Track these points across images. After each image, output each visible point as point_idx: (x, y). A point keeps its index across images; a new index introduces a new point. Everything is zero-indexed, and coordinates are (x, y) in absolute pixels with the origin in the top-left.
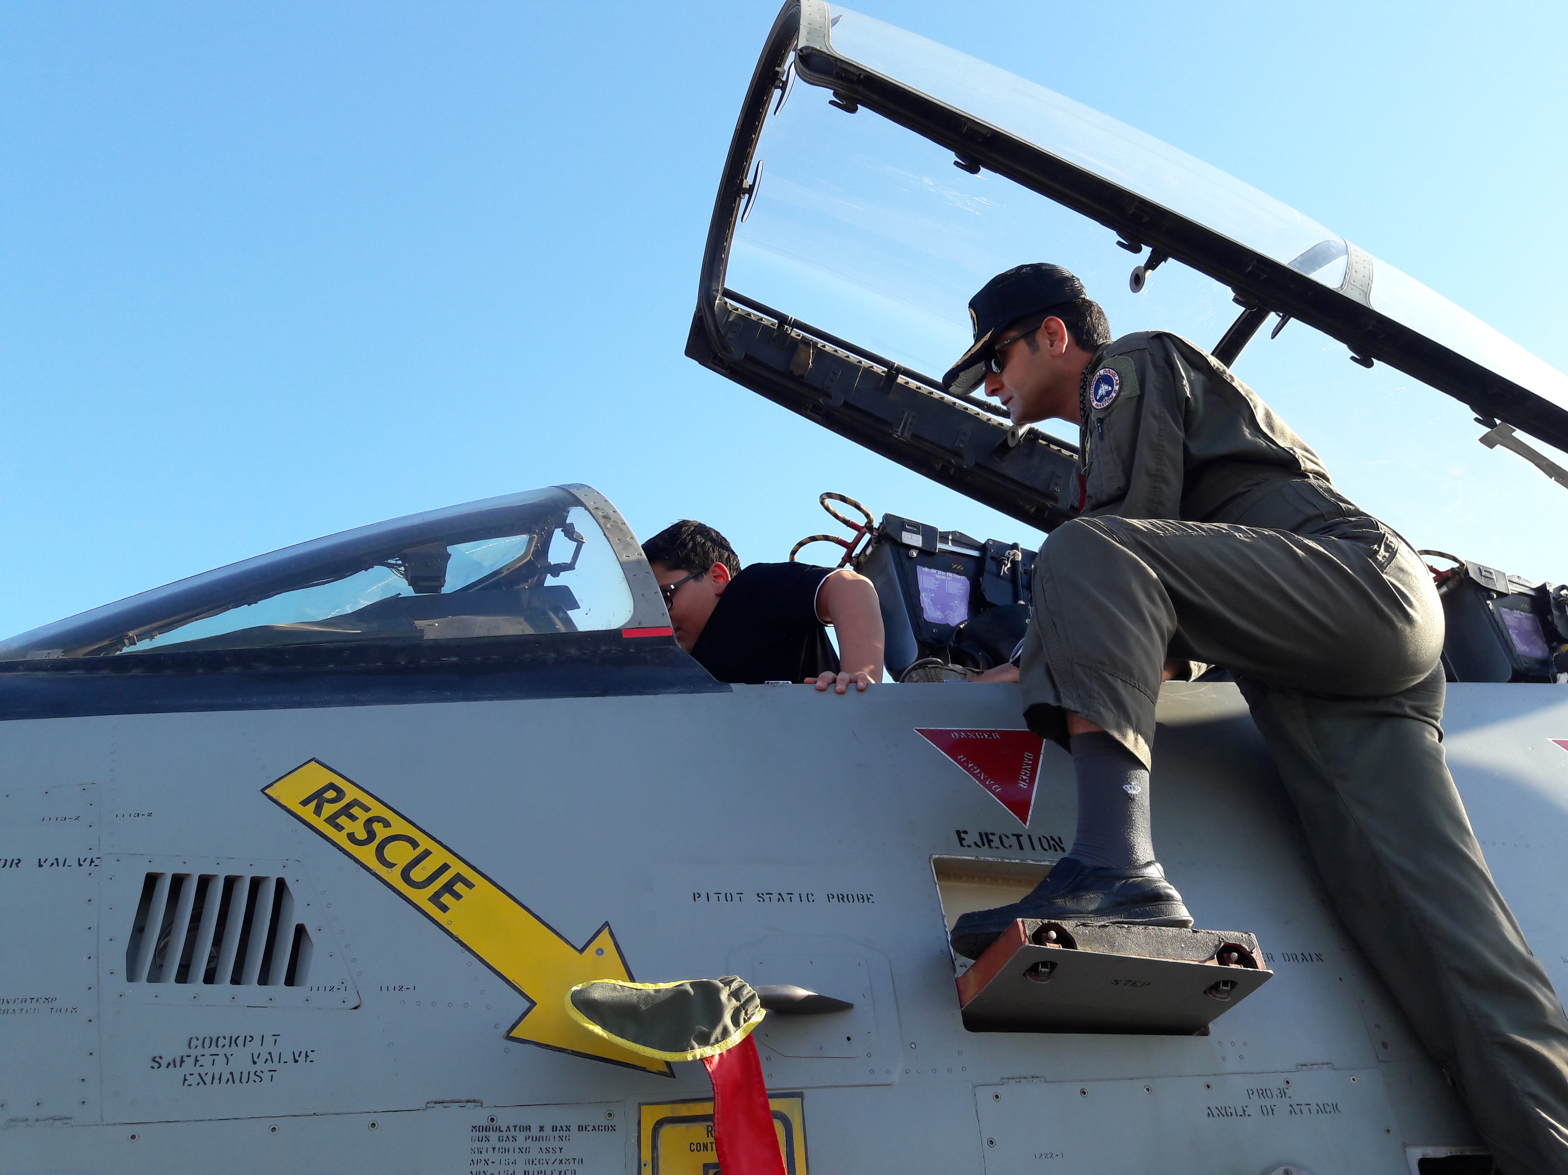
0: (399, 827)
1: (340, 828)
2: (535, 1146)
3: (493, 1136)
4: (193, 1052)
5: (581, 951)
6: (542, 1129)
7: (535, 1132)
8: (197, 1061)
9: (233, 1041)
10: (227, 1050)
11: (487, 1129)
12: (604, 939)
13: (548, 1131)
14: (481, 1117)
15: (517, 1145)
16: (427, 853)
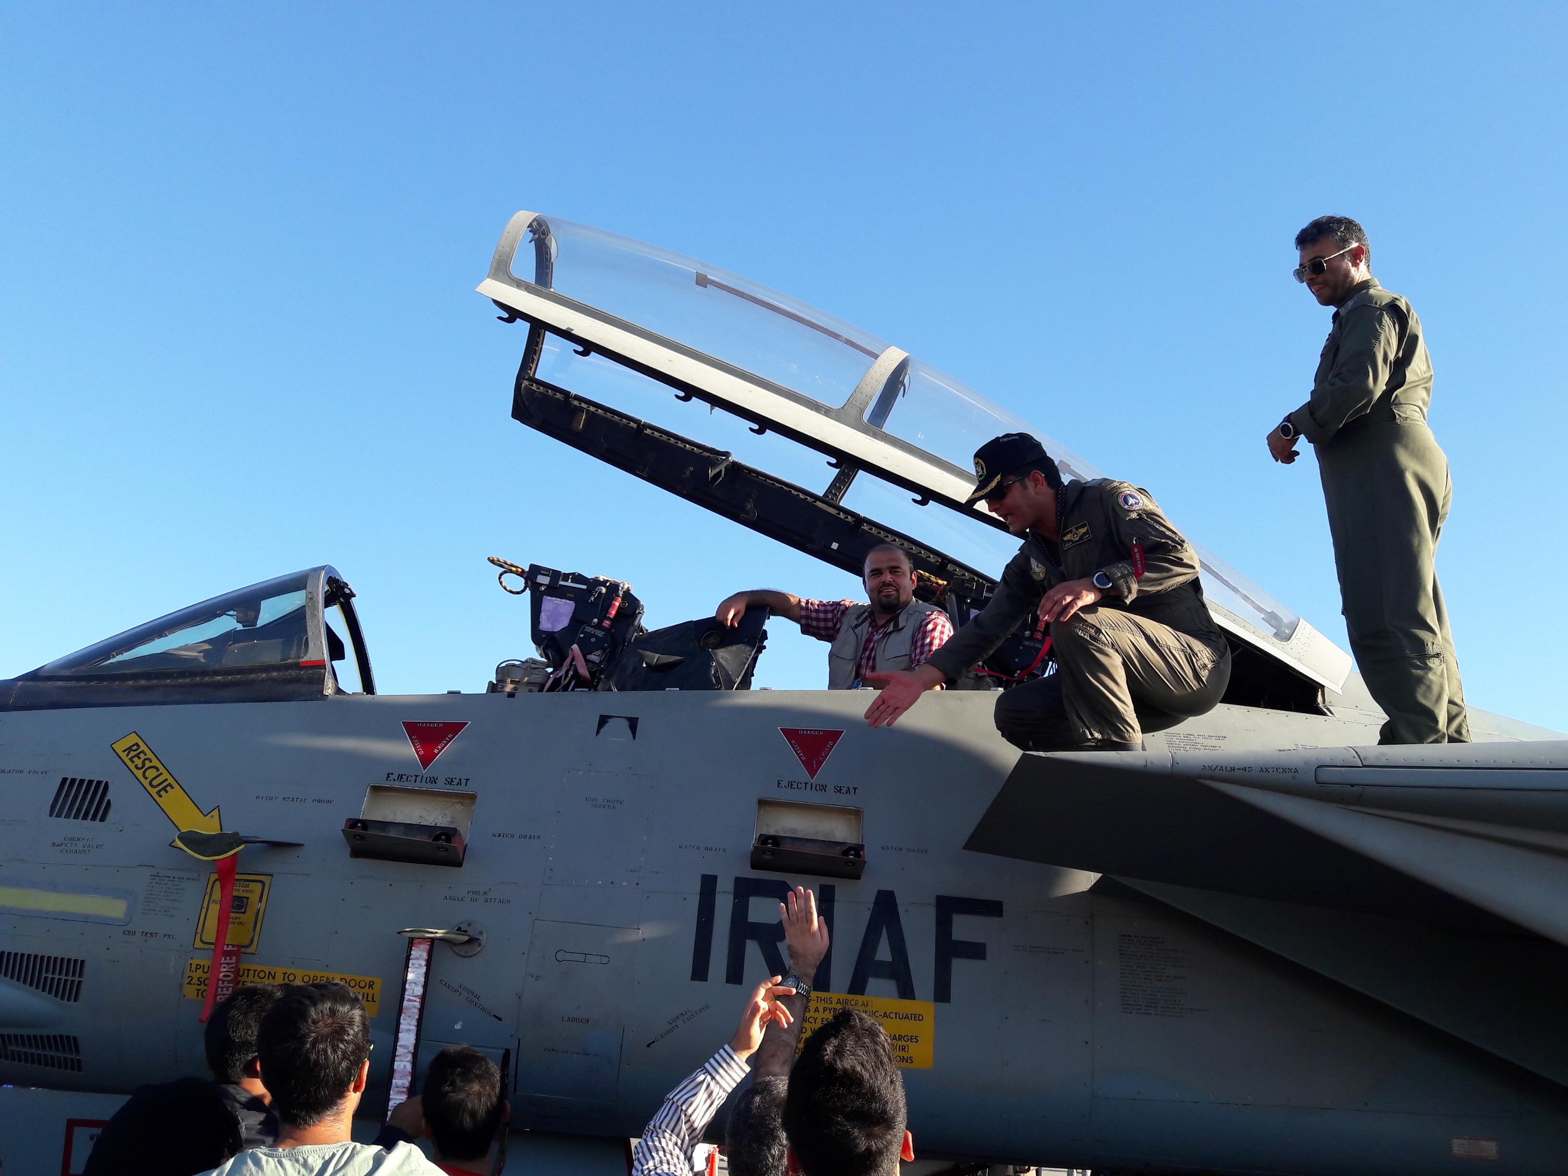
0: (155, 762)
1: (133, 762)
2: (170, 883)
3: (157, 879)
4: (66, 842)
5: (205, 816)
6: (174, 878)
7: (172, 878)
8: (66, 845)
9: (78, 839)
10: (76, 842)
11: (155, 876)
12: (216, 813)
13: (176, 878)
14: (154, 872)
15: (164, 882)
16: (161, 774)
